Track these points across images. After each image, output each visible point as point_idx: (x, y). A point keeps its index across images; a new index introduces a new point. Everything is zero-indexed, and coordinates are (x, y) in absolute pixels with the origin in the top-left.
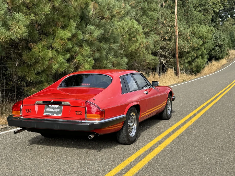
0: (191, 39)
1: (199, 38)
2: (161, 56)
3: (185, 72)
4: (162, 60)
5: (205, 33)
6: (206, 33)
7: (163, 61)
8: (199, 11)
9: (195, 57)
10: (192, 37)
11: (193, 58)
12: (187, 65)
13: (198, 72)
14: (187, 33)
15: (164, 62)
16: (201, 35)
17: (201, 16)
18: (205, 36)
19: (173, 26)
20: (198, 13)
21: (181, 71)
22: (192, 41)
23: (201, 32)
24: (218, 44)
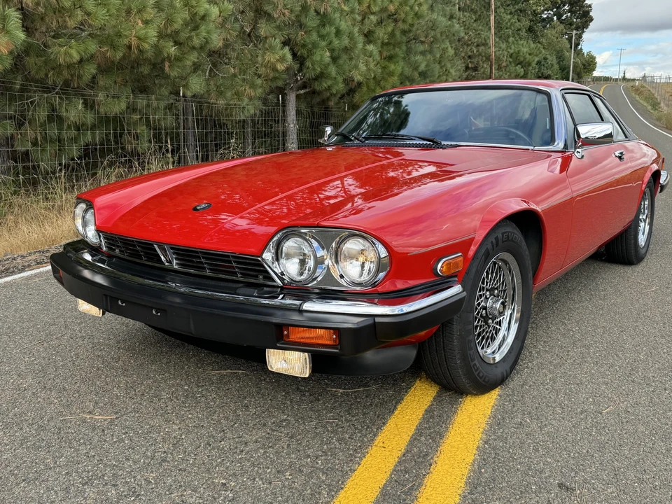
0: (507, 65)
1: (518, 64)
5: (528, 56)
6: (530, 54)
8: (511, 13)
10: (509, 64)
14: (503, 57)
16: (522, 59)
17: (516, 22)
18: (527, 60)
19: (485, 44)
20: (509, 17)
22: (507, 70)
23: (521, 54)
24: (542, 74)
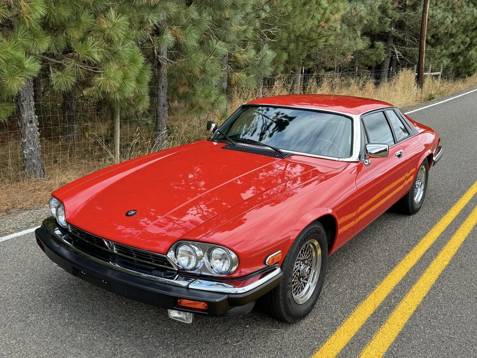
2: (396, 40)
3: (440, 77)
4: (395, 49)
7: (397, 52)
9: (467, 46)
11: (462, 47)
12: (446, 62)
13: (470, 75)
15: (398, 54)
21: (433, 74)
